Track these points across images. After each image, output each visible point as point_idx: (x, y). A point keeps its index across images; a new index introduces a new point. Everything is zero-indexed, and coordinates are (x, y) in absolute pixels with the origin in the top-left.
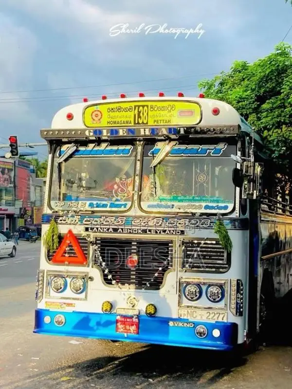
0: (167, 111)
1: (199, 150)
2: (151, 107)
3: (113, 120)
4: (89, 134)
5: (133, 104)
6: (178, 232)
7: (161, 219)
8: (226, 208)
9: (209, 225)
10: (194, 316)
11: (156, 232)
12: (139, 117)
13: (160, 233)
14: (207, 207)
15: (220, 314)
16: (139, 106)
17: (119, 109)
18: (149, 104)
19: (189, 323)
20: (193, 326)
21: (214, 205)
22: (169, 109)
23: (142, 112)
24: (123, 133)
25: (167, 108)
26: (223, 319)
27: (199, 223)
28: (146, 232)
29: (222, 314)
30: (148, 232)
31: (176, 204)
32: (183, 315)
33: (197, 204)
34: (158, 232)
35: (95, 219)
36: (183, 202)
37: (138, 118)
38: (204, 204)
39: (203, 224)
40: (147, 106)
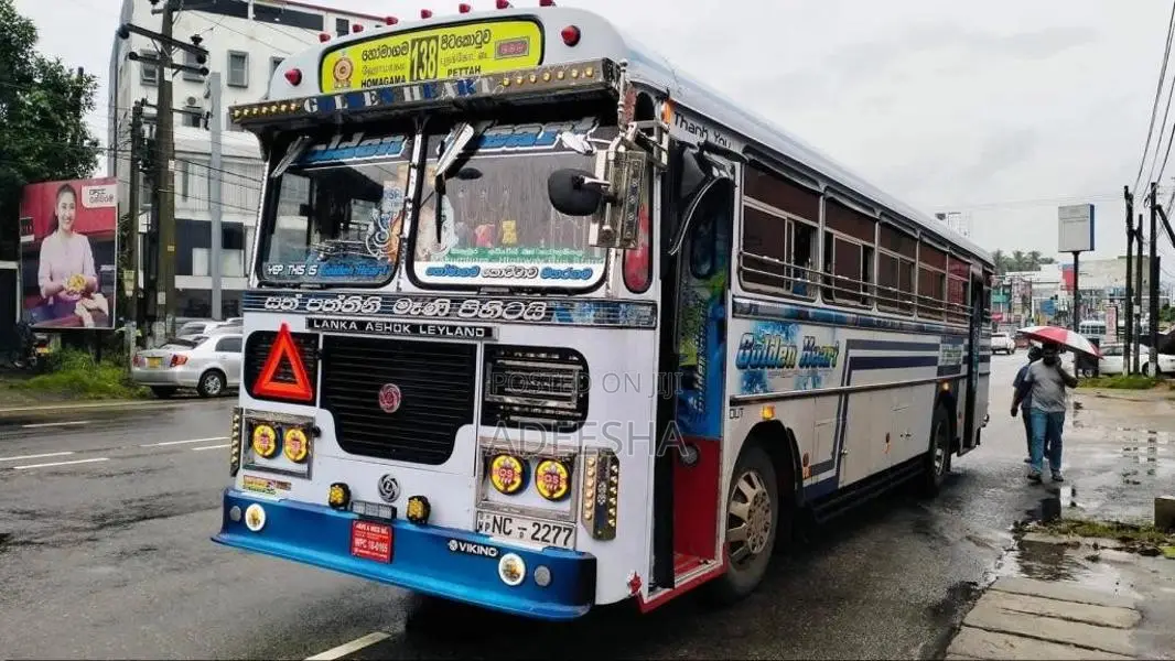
0: (475, 45)
1: (540, 136)
2: (444, 41)
3: (372, 77)
4: (312, 109)
5: (409, 38)
6: (480, 333)
7: (448, 301)
8: (588, 273)
9: (543, 315)
10: (507, 530)
11: (438, 332)
12: (421, 66)
13: (445, 332)
14: (548, 273)
15: (560, 529)
16: (420, 41)
17: (384, 51)
18: (440, 32)
19: (490, 546)
20: (494, 555)
21: (563, 266)
22: (479, 40)
23: (425, 55)
24: (373, 102)
25: (475, 39)
26: (565, 543)
27: (523, 309)
28: (418, 332)
29: (565, 529)
30: (421, 332)
31: (484, 265)
32: (484, 526)
33: (527, 265)
34: (441, 331)
35: (328, 301)
36: (498, 260)
37: (418, 68)
38: (541, 266)
39: (530, 314)
40: (436, 38)
